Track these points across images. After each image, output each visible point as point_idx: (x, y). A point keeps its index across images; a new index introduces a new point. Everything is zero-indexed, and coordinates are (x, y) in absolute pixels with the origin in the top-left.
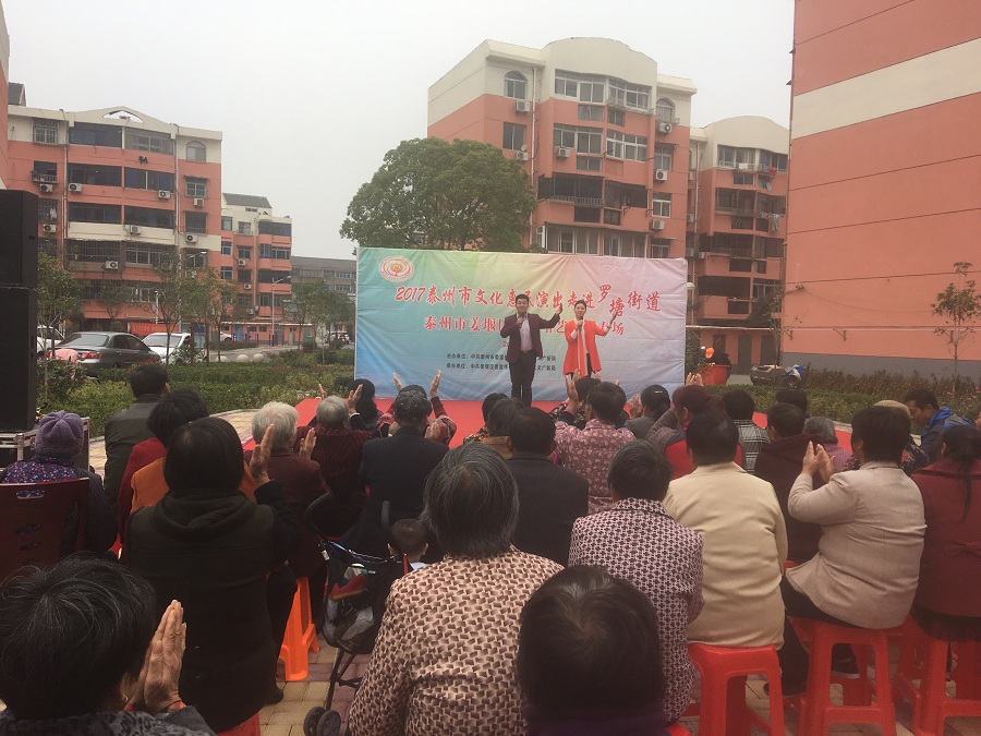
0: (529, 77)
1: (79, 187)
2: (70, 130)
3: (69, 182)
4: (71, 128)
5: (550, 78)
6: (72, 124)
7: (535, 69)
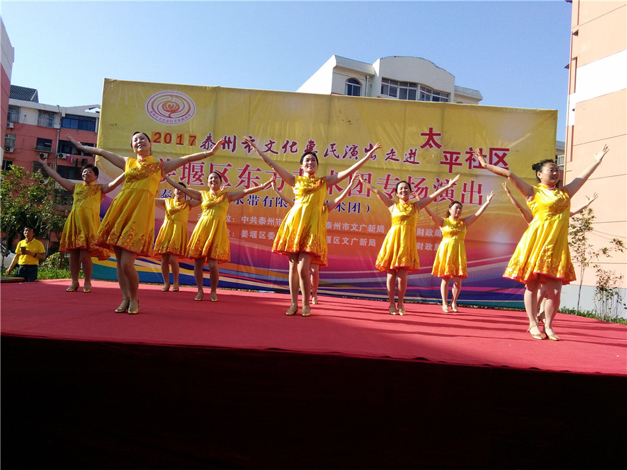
0: (363, 82)
1: (65, 156)
2: (62, 119)
3: (59, 152)
4: (63, 118)
5: (378, 84)
6: (64, 115)
7: (368, 77)
